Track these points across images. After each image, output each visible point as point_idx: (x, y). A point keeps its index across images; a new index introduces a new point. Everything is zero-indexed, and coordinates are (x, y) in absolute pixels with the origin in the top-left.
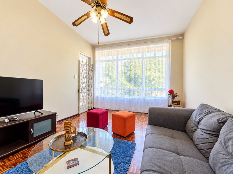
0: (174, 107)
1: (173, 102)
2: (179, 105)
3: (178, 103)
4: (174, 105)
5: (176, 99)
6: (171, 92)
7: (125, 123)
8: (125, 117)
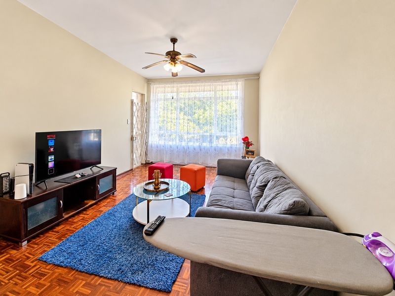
0: (248, 158)
1: (247, 152)
2: (253, 155)
3: (253, 152)
4: (248, 156)
5: (251, 148)
6: (245, 140)
7: (196, 176)
8: (196, 170)
